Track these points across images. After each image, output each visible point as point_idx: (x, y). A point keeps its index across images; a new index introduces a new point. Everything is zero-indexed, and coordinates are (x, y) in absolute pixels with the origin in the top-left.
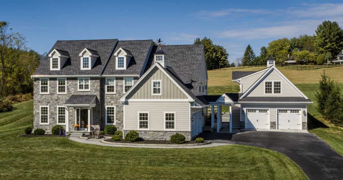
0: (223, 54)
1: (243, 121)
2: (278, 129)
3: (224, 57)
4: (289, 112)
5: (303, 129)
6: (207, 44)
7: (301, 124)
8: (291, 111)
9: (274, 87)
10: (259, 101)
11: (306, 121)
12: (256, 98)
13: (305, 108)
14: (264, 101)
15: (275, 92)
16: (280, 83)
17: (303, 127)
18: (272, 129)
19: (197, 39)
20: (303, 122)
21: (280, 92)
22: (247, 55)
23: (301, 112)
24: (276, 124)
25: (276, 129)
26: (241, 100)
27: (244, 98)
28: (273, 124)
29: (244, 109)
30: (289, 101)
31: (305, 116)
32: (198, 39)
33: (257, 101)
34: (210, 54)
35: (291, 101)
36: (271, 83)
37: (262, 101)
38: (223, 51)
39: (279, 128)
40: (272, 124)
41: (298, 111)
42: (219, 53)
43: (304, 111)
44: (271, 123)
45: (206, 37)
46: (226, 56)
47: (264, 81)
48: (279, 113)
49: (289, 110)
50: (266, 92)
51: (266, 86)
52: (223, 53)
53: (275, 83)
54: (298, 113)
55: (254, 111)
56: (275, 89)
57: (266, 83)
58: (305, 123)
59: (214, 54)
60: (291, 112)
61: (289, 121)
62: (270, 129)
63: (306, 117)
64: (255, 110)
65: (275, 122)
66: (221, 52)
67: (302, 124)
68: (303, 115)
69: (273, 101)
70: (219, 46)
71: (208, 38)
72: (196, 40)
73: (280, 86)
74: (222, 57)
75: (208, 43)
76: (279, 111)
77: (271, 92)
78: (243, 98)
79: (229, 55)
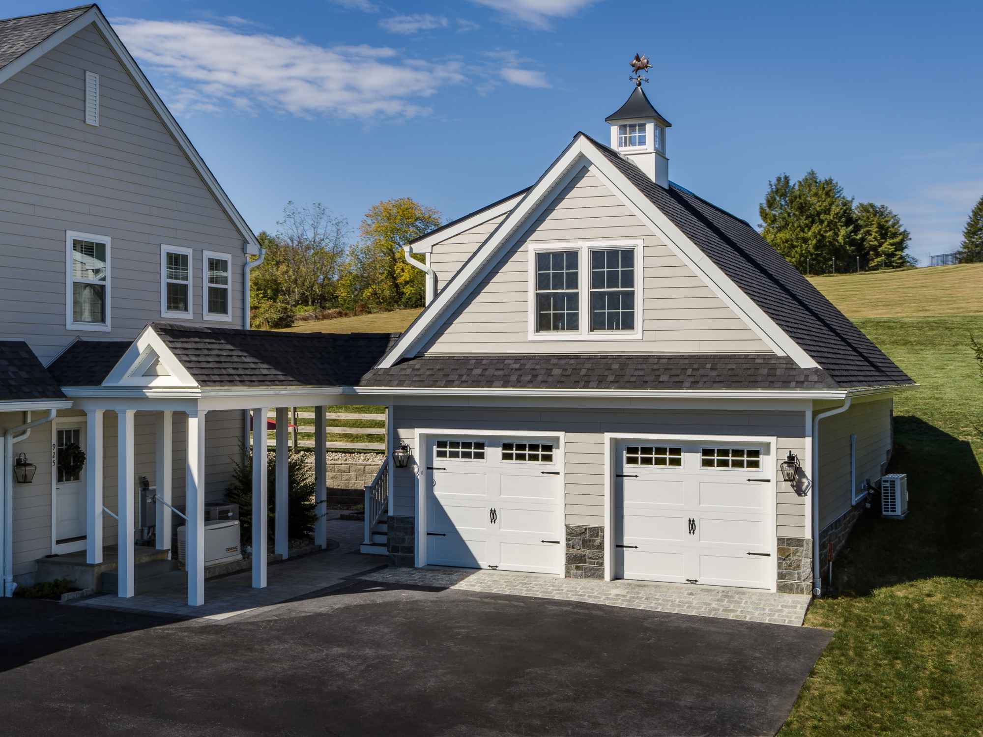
0: (886, 234)
1: (403, 513)
2: (618, 576)
3: (891, 245)
4: (692, 460)
5: (782, 588)
6: (816, 195)
7: (772, 548)
8: (706, 452)
9: (594, 286)
10: (489, 384)
11: (808, 535)
12: (479, 360)
13: (803, 436)
14: (519, 384)
15: (596, 324)
16: (628, 255)
17: (781, 576)
18: (576, 576)
19: (779, 179)
20: (780, 540)
21: (628, 324)
22: (975, 233)
23: (769, 465)
24: (601, 547)
25: (602, 577)
26: (387, 378)
27: (404, 365)
28: (585, 544)
29: (403, 433)
30: (678, 385)
31: (800, 492)
32: (783, 179)
33: (476, 383)
34: (826, 232)
35: (694, 385)
36: (573, 256)
37: (506, 384)
38: (887, 221)
39: (628, 574)
40: (577, 540)
41: (756, 453)
42: (874, 229)
43: (792, 459)
44: (572, 533)
45: (816, 171)
46: (898, 240)
47: (531, 248)
48: (628, 469)
49: (692, 447)
50: (543, 324)
51: (542, 282)
52: (889, 227)
53: (597, 256)
54: (752, 473)
55: (473, 450)
56: (596, 300)
57: (542, 259)
58: (799, 542)
59: (843, 232)
60: (707, 463)
61: (692, 524)
62: (568, 574)
63: (808, 499)
64: (480, 446)
65: (597, 532)
66: (881, 227)
67: (780, 550)
68: (787, 486)
69: (575, 385)
70: (872, 206)
71: (822, 177)
72: (774, 181)
73: (629, 279)
74: (885, 245)
75: (820, 192)
76: (625, 455)
77: (573, 325)
78: (402, 360)
79: (910, 236)
